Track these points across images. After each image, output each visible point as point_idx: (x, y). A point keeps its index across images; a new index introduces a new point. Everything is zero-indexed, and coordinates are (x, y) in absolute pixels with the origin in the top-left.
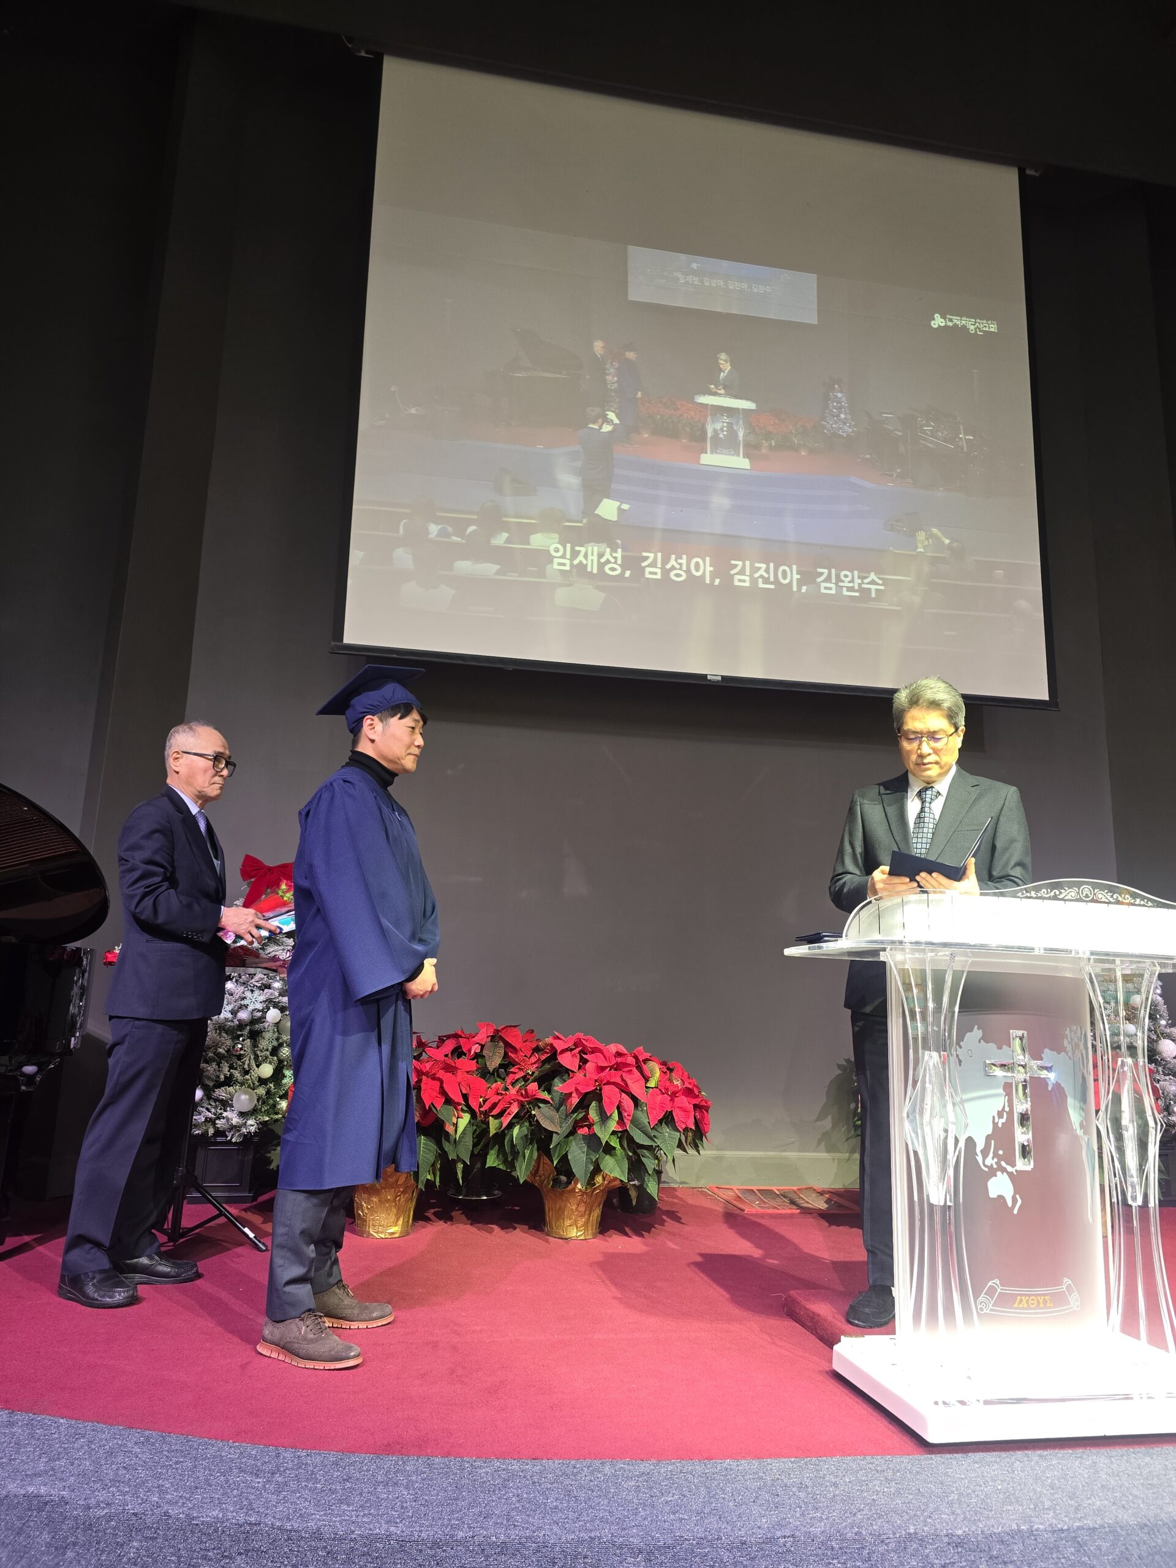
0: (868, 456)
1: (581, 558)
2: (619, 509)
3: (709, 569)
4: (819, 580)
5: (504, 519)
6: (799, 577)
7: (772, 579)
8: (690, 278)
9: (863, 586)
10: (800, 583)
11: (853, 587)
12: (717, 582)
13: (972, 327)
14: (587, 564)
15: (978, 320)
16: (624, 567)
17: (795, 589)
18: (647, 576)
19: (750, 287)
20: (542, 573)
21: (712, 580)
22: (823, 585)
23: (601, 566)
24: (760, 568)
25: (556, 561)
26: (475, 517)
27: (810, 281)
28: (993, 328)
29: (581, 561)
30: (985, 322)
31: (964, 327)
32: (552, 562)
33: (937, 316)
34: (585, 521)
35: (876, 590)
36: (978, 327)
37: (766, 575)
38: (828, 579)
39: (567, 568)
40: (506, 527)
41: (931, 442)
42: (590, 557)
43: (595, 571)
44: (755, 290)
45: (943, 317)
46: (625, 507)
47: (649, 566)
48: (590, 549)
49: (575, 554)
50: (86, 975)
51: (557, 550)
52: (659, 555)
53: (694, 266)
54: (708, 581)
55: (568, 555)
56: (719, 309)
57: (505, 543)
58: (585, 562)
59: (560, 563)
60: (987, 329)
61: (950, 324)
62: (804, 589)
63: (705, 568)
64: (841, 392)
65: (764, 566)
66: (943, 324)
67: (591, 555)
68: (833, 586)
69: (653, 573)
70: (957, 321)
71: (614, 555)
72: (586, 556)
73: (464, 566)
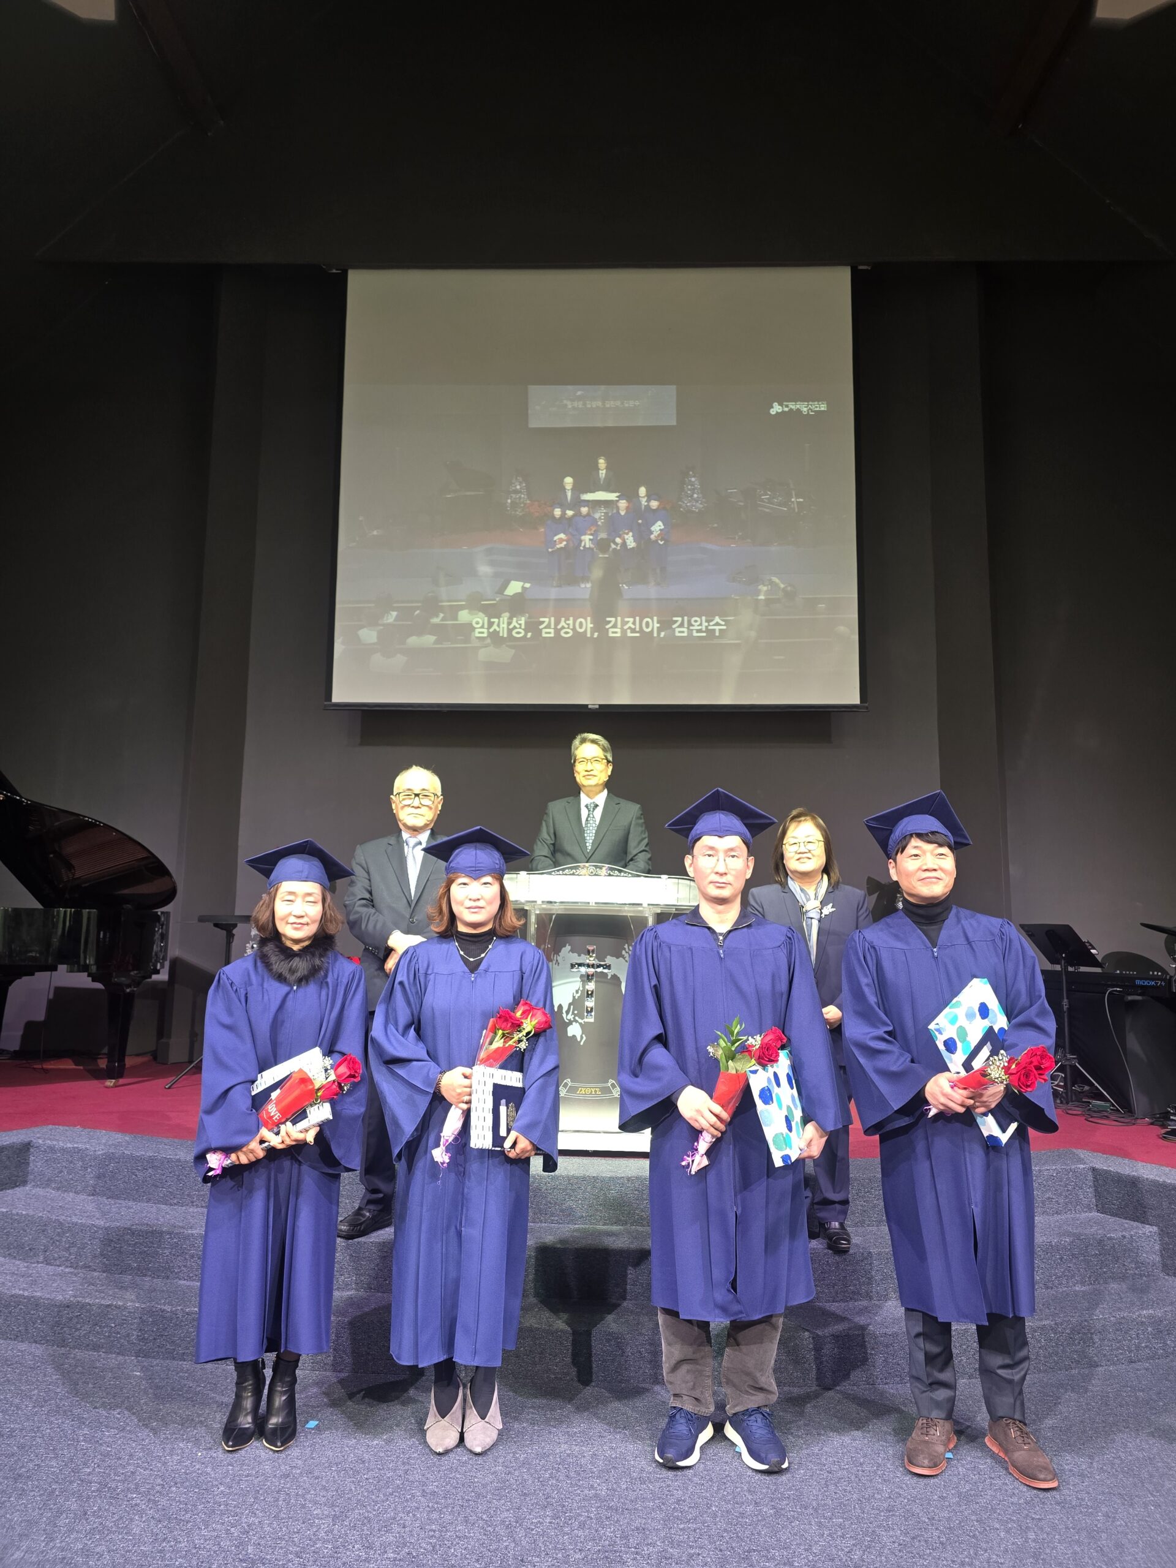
0: (716, 525)
1: (495, 627)
2: (523, 587)
3: (590, 625)
4: (674, 626)
5: (440, 604)
6: (658, 625)
7: (638, 629)
8: (576, 404)
9: (710, 628)
10: (660, 630)
11: (701, 629)
12: (596, 635)
13: (805, 409)
14: (499, 632)
15: (810, 403)
16: (526, 630)
17: (655, 635)
18: (544, 635)
19: (622, 403)
20: (467, 639)
21: (592, 634)
22: (677, 630)
23: (510, 631)
24: (628, 622)
25: (477, 631)
26: (419, 604)
27: (671, 390)
28: (823, 407)
29: (495, 630)
30: (816, 403)
31: (798, 410)
32: (474, 631)
33: (775, 405)
34: (497, 599)
35: (720, 630)
36: (810, 409)
37: (633, 627)
38: (682, 625)
39: (485, 635)
40: (441, 609)
41: (768, 508)
42: (502, 626)
43: (505, 636)
44: (627, 405)
45: (781, 404)
46: (528, 585)
47: (545, 628)
48: (501, 619)
49: (491, 624)
50: (164, 927)
51: (477, 623)
52: (553, 619)
53: (579, 393)
54: (589, 635)
55: (486, 626)
56: (599, 424)
57: (442, 620)
58: (498, 629)
59: (481, 632)
60: (818, 409)
61: (786, 409)
62: (662, 634)
63: (586, 625)
64: (694, 477)
65: (631, 620)
66: (780, 411)
67: (502, 625)
68: (685, 630)
69: (548, 633)
70: (793, 406)
71: (519, 622)
72: (498, 625)
73: (413, 641)
